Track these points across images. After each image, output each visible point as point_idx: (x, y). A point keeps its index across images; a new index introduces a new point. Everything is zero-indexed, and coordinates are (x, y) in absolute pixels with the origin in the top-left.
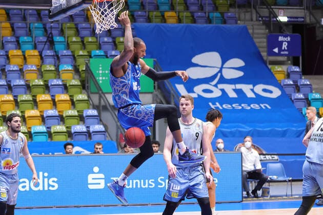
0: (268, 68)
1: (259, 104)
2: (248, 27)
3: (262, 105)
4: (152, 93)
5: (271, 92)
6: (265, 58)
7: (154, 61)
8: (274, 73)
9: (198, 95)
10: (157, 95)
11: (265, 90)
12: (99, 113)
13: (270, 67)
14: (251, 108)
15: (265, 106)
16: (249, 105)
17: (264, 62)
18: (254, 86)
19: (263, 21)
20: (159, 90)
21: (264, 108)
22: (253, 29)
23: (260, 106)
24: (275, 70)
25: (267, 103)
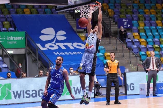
0: (77, 35)
1: (76, 52)
2: (65, 15)
3: (78, 53)
4: (24, 48)
5: (81, 46)
6: (75, 30)
7: (25, 32)
8: (80, 37)
9: (48, 48)
10: (27, 49)
11: (78, 45)
12: (3, 59)
13: (78, 34)
14: (74, 54)
15: (79, 53)
16: (72, 53)
17: (75, 32)
18: (72, 44)
19: (70, 12)
20: (28, 47)
21: (79, 54)
22: (67, 16)
23: (77, 53)
24: (80, 36)
25: (80, 52)
